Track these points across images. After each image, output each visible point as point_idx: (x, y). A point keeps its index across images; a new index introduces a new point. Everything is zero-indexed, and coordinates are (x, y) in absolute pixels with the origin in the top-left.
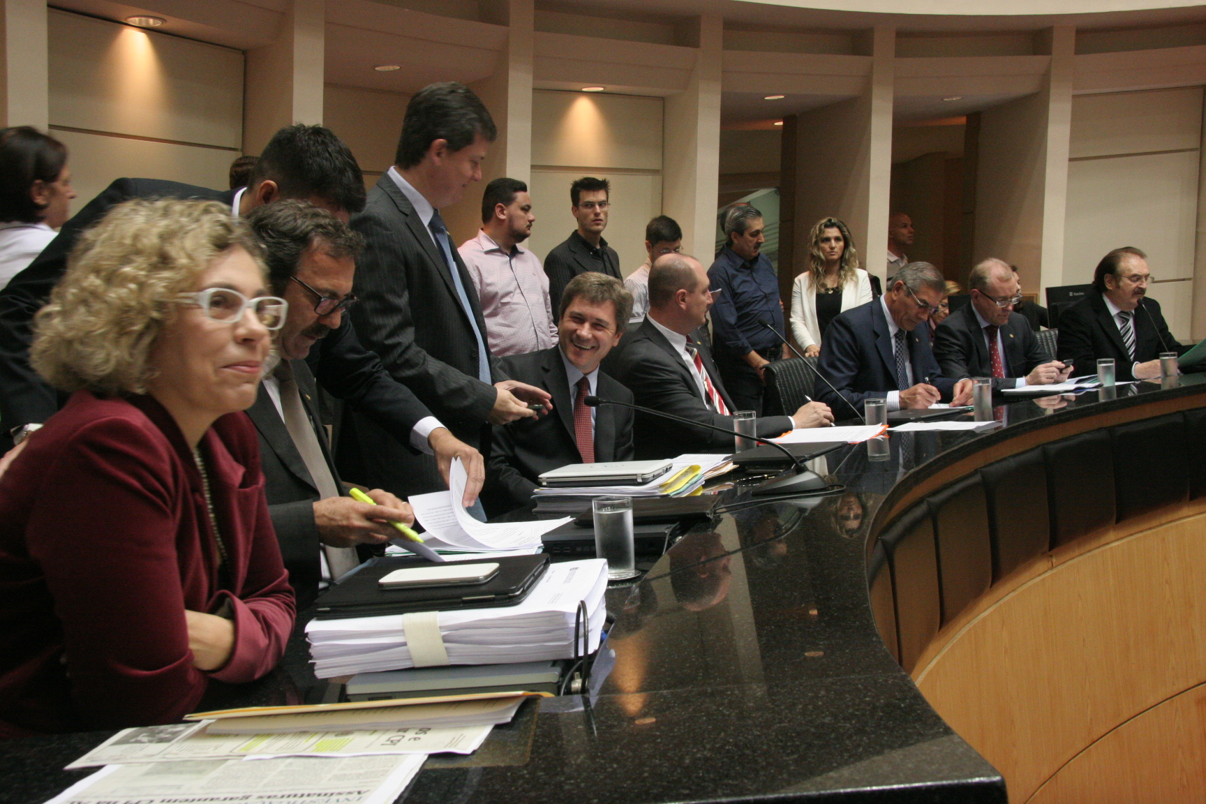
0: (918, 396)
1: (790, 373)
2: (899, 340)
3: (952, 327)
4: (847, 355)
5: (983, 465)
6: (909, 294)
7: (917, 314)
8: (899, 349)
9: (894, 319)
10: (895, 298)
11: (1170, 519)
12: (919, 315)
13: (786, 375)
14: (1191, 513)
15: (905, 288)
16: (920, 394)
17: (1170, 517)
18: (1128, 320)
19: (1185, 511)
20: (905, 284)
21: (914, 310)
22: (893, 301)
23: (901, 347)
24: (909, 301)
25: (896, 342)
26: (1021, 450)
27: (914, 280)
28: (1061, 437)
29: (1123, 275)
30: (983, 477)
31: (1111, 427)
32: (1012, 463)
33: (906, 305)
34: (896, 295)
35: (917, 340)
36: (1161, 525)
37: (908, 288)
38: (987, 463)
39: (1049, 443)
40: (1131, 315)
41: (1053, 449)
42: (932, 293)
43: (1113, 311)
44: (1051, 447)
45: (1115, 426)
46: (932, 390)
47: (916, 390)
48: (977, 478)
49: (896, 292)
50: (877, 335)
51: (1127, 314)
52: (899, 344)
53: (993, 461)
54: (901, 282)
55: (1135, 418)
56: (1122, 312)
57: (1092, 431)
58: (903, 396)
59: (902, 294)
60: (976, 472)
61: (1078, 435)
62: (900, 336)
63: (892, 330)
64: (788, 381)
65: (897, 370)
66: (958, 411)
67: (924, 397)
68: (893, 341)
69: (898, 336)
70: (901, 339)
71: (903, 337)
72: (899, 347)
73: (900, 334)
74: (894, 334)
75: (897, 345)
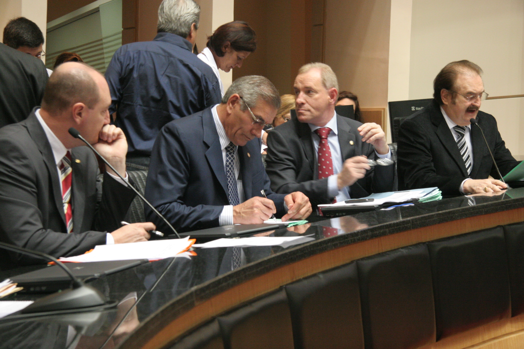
0: (255, 209)
2: (230, 154)
4: (178, 167)
5: (290, 281)
6: (245, 108)
7: (251, 131)
8: (230, 163)
9: (227, 133)
10: (230, 112)
11: (493, 337)
12: (254, 131)
14: (514, 330)
15: (241, 102)
16: (257, 207)
17: (493, 334)
18: (463, 136)
19: (509, 327)
20: (241, 98)
21: (249, 126)
22: (228, 115)
23: (232, 161)
24: (244, 116)
25: (227, 156)
26: (333, 266)
27: (251, 94)
28: (377, 253)
29: (459, 92)
30: (287, 294)
31: (429, 242)
32: (322, 279)
33: (241, 120)
34: (231, 109)
35: (249, 155)
36: (484, 342)
37: (244, 102)
38: (294, 280)
39: (363, 259)
40: (467, 130)
41: (368, 265)
42: (268, 109)
43: (451, 125)
44: (365, 262)
45: (433, 241)
46: (269, 204)
47: (253, 203)
48: (281, 296)
49: (231, 105)
50: (207, 147)
51: (463, 129)
52: (230, 158)
53: (301, 277)
54: (238, 95)
55: (455, 233)
56: (458, 127)
57: (410, 246)
58: (238, 210)
59: (237, 107)
60: (280, 289)
61: (395, 250)
62: (232, 149)
63: (224, 142)
66: (277, 226)
67: (261, 210)
68: (224, 154)
69: (229, 149)
70: (232, 152)
71: (234, 151)
72: (230, 161)
73: (231, 147)
74: (225, 147)
75: (228, 158)
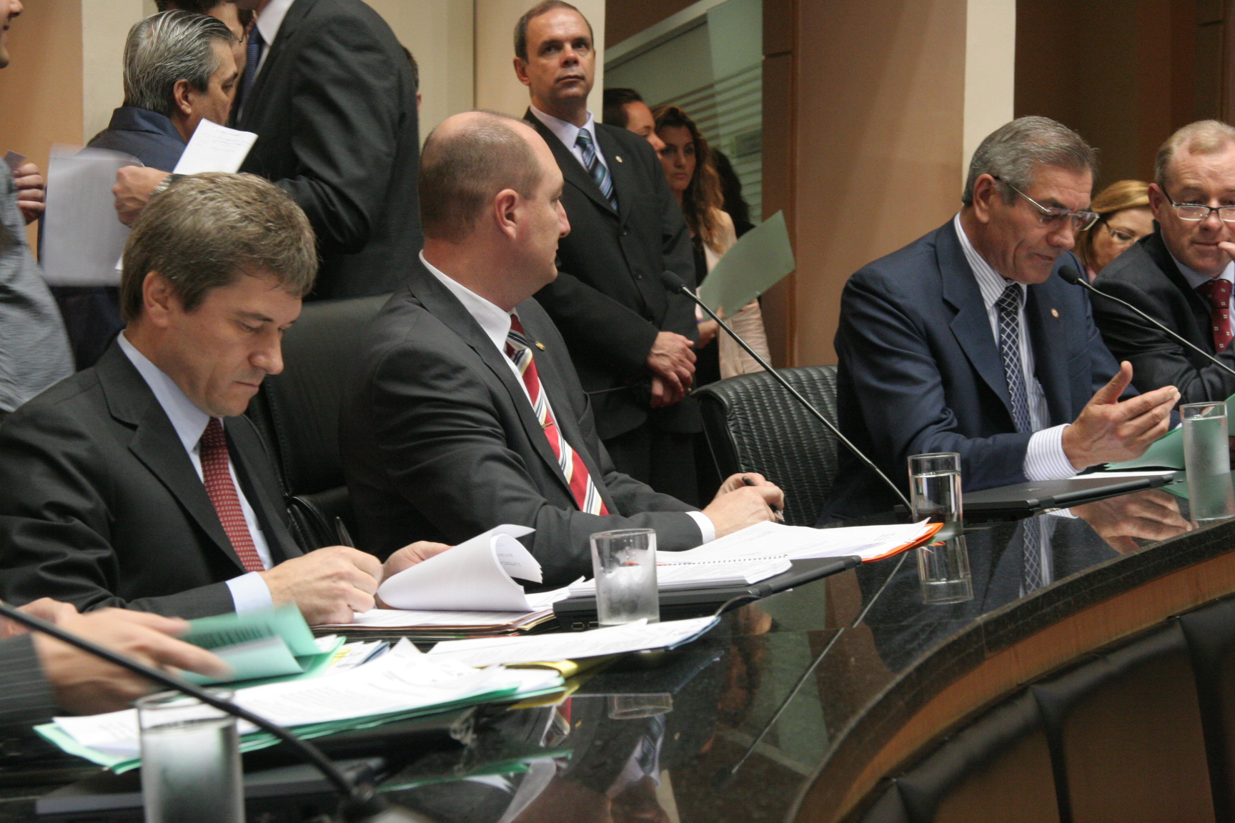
1: (762, 404)
2: (1008, 314)
3: (1135, 288)
5: (1190, 606)
10: (984, 218)
13: (753, 409)
20: (997, 178)
21: (1038, 231)
23: (1012, 332)
25: (1001, 319)
30: (1187, 633)
34: (984, 211)
37: (1006, 184)
38: (1200, 602)
48: (1174, 638)
49: (982, 203)
50: (954, 310)
52: (1008, 325)
53: (1217, 595)
54: (987, 177)
59: (997, 203)
60: (1170, 622)
62: (1010, 304)
64: (757, 422)
65: (1008, 384)
66: (1147, 481)
68: (993, 320)
69: (1004, 305)
70: (1011, 311)
71: (1016, 308)
72: (1008, 330)
73: (1009, 300)
74: (994, 302)
75: (1003, 325)
